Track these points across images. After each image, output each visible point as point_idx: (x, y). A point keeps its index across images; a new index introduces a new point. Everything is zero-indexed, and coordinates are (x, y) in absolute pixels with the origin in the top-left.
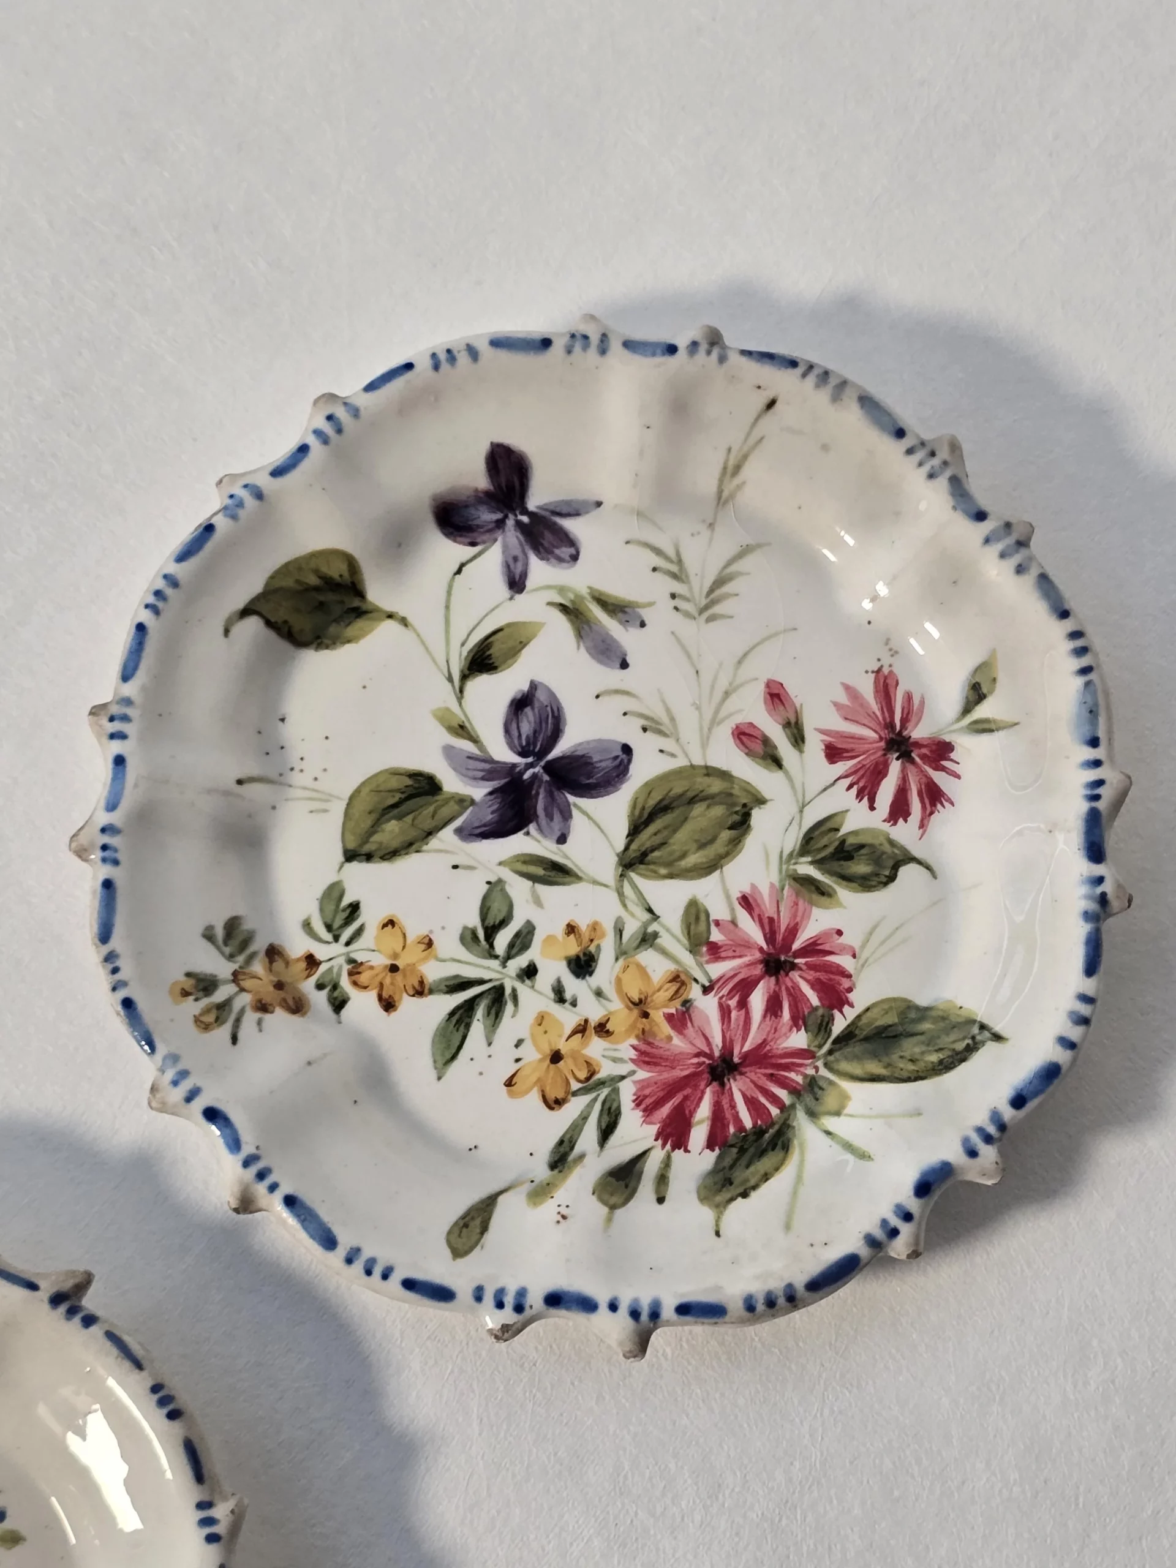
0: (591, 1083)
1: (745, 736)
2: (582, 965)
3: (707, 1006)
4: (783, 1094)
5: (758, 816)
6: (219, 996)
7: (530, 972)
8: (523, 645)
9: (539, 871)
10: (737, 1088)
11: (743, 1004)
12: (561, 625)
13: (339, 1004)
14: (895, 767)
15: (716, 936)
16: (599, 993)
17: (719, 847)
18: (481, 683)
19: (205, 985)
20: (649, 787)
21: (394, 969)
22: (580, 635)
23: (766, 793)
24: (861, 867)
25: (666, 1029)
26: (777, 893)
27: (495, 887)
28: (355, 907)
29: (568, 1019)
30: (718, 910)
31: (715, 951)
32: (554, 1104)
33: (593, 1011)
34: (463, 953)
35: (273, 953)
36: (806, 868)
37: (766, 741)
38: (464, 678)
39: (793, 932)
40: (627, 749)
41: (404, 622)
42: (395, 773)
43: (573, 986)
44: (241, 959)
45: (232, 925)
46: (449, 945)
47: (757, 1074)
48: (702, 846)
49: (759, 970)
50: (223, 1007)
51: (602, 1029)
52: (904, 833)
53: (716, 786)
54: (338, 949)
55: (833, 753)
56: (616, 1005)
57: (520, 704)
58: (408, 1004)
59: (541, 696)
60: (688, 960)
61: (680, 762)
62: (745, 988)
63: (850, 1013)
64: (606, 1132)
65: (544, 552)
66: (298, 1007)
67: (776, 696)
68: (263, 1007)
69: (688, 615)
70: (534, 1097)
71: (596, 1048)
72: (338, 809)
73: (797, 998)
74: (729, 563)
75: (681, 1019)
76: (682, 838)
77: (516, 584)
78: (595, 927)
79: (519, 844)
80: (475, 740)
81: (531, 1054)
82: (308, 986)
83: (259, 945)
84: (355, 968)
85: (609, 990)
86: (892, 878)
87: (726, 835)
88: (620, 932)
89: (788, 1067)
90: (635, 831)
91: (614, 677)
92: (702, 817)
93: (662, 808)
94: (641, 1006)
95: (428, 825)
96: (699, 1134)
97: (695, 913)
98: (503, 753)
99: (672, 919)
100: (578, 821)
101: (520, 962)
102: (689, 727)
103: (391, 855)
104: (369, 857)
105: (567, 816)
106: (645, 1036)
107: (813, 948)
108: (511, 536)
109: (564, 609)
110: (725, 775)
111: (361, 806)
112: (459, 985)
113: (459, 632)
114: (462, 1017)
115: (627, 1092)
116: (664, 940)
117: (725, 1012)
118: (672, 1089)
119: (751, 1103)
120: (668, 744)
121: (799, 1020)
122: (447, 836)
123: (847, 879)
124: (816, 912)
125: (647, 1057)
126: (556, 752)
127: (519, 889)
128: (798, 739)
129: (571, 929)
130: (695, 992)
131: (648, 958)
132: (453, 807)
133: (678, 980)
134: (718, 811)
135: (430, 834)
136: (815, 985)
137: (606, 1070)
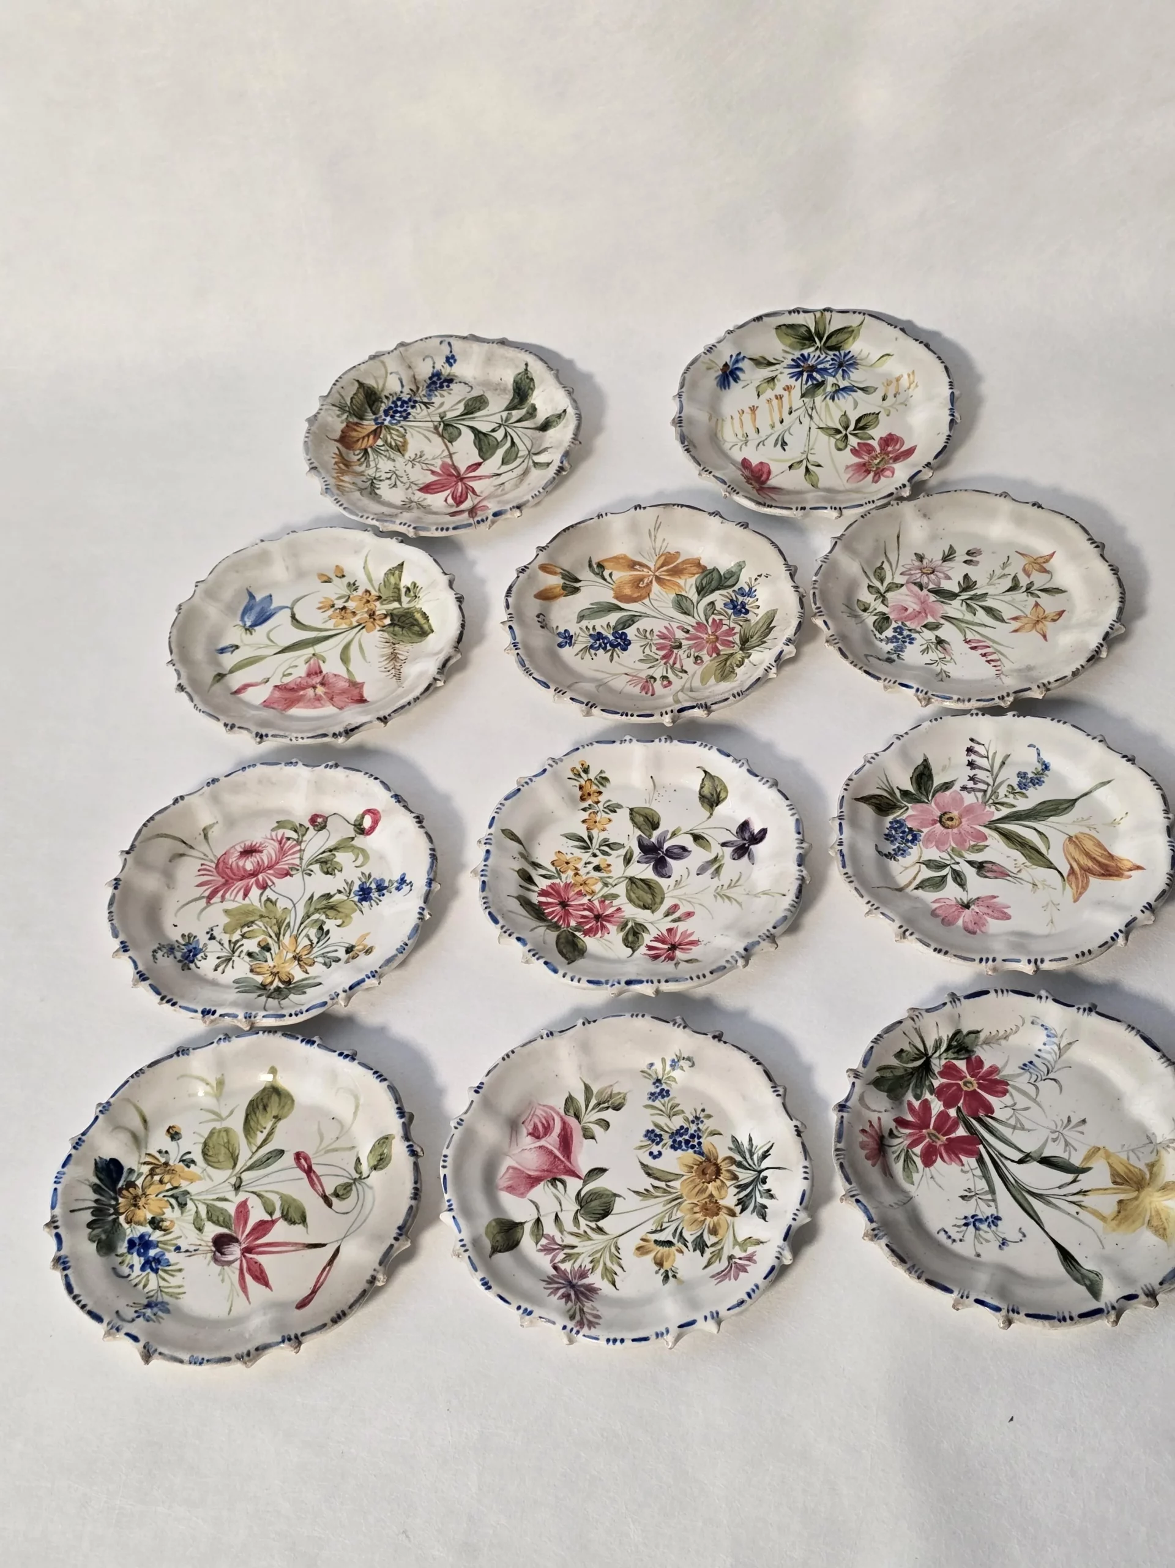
0: (559, 872)
1: (675, 907)
2: (597, 868)
3: (585, 900)
4: (555, 920)
5: (648, 912)
6: (583, 774)
7: (595, 855)
8: (704, 848)
9: (628, 857)
10: (558, 908)
11: (585, 909)
12: (712, 856)
13: (584, 810)
14: (666, 947)
15: (607, 902)
16: (588, 873)
17: (637, 901)
18: (691, 838)
19: (586, 771)
20: (657, 883)
21: (595, 822)
22: (707, 862)
23: (655, 913)
24: (631, 938)
25: (577, 890)
26: (622, 917)
27: (623, 846)
28: (615, 812)
29: (580, 865)
30: (616, 902)
31: (602, 902)
32: (553, 863)
33: (582, 872)
34: (601, 838)
35: (600, 793)
36: (630, 925)
37: (674, 913)
38: (691, 834)
39: (609, 921)
40: (669, 877)
41: (709, 817)
42: (659, 819)
43: (590, 867)
44: (596, 782)
45: (606, 779)
46: (603, 835)
47: (562, 913)
48: (638, 898)
49: (596, 913)
50: (579, 775)
51: (576, 874)
52: (643, 950)
53: (658, 900)
54: (602, 808)
55: (670, 930)
56: (584, 877)
57: (684, 849)
58: (585, 826)
59: (687, 853)
60: (600, 895)
61: (666, 891)
62: (590, 910)
63: (582, 937)
64: (544, 876)
65: (735, 851)
66: (582, 799)
67: (689, 914)
68: (581, 788)
69: (716, 889)
70: (556, 858)
71: (571, 873)
72: (647, 806)
73: (587, 923)
74: (736, 900)
75: (580, 893)
76: (641, 893)
77: (724, 845)
78: (610, 871)
79: (637, 851)
80: (671, 838)
81: (569, 857)
82: (590, 802)
83: (602, 789)
84: (596, 813)
85: (589, 876)
86: (627, 946)
87: (642, 904)
88: (609, 877)
89: (564, 921)
90: (641, 880)
91: (694, 871)
92: (648, 898)
93: (650, 887)
94: (584, 883)
95: (642, 827)
96: (543, 899)
97: (615, 896)
98: (666, 846)
99: (613, 891)
100: (645, 865)
101: (598, 853)
102: (676, 893)
103: (632, 819)
104: (631, 814)
105: (646, 863)
106: (574, 885)
107: (603, 927)
108: (741, 842)
109: (717, 857)
110: (661, 902)
111: (647, 811)
112: (590, 838)
113: (706, 831)
114: (581, 839)
115: (557, 881)
116: (606, 889)
117: (583, 905)
118: (558, 893)
119: (553, 912)
120: (672, 887)
121: (579, 923)
122: (639, 833)
123: (627, 935)
124: (615, 928)
125: (567, 886)
126: (668, 859)
127: (622, 852)
128: (674, 921)
129: (609, 865)
130: (589, 897)
131: (600, 885)
132: (648, 833)
133: (593, 893)
134: (650, 901)
135: (640, 829)
136: (591, 928)
137: (563, 876)
